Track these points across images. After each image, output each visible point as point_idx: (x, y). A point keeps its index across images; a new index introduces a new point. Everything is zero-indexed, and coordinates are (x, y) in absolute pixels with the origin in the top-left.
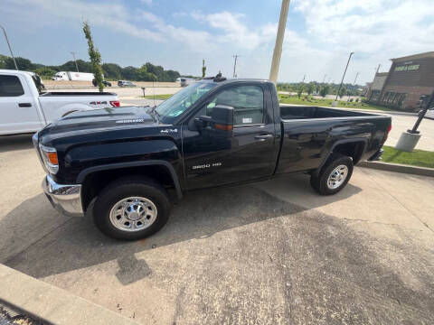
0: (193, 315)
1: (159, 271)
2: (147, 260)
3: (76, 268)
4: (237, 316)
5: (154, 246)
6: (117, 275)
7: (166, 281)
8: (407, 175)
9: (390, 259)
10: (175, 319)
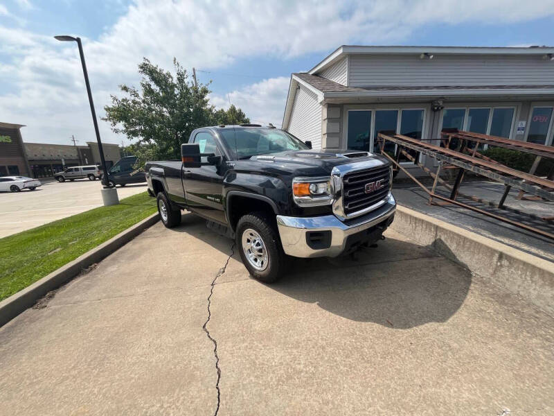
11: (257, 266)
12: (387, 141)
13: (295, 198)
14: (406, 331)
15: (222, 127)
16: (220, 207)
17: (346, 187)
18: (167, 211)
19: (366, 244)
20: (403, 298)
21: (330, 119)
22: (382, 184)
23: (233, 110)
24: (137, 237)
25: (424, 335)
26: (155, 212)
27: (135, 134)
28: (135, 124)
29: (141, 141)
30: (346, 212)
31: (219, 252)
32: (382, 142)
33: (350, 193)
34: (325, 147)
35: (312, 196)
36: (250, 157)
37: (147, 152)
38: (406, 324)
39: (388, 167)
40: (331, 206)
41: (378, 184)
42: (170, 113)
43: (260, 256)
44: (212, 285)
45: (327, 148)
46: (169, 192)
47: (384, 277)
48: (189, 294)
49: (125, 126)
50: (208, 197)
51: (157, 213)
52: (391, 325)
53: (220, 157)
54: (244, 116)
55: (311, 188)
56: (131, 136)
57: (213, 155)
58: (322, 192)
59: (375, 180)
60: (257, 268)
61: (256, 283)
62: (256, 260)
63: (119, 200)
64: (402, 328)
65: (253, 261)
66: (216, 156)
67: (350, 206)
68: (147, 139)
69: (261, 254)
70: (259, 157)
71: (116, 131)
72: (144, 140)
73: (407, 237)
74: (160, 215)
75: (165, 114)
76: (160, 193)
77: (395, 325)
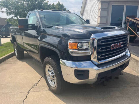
11: (52, 84)
12: (131, 21)
13: (70, 50)
15: (42, 10)
16: (36, 52)
17: (99, 46)
18: (17, 51)
19: (110, 78)
21: (102, 9)
22: (122, 44)
23: (59, 4)
24: (2, 63)
26: (12, 51)
27: (10, 13)
28: (11, 9)
29: (13, 17)
30: (99, 60)
31: (38, 74)
32: (128, 21)
33: (101, 49)
34: (99, 23)
35: (78, 50)
36: (52, 27)
37: (16, 22)
39: (127, 35)
40: (89, 56)
41: (119, 45)
42: (27, 4)
43: (53, 79)
44: (28, 92)
45: (100, 23)
46: (18, 42)
47: (120, 96)
48: (15, 96)
49: (6, 9)
50: (32, 46)
51: (14, 52)
53: (38, 26)
54: (64, 7)
55: (78, 45)
56: (8, 14)
57: (34, 25)
58: (85, 48)
59: (118, 43)
60: (52, 85)
61: (51, 93)
62: (52, 81)
63: (2, 44)
65: (51, 81)
66: (36, 25)
67: (101, 56)
68: (16, 16)
69: (54, 78)
70: (56, 27)
71: (2, 12)
72: (15, 17)
73: (137, 73)
74: (15, 53)
75: (25, 4)
76: (15, 42)
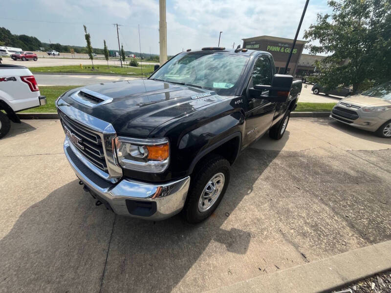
0: (304, 243)
1: (253, 230)
2: (236, 227)
3: (188, 268)
4: (320, 228)
5: (227, 215)
6: (228, 250)
7: (265, 233)
8: (297, 118)
9: (336, 165)
10: (299, 252)
14: (21, 213)
20: (48, 225)
25: (7, 221)
38: (25, 215)
52: (33, 207)
64: (25, 211)
77: (31, 209)
